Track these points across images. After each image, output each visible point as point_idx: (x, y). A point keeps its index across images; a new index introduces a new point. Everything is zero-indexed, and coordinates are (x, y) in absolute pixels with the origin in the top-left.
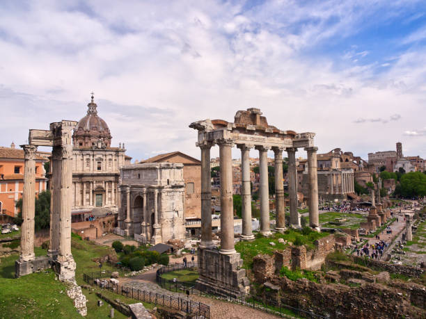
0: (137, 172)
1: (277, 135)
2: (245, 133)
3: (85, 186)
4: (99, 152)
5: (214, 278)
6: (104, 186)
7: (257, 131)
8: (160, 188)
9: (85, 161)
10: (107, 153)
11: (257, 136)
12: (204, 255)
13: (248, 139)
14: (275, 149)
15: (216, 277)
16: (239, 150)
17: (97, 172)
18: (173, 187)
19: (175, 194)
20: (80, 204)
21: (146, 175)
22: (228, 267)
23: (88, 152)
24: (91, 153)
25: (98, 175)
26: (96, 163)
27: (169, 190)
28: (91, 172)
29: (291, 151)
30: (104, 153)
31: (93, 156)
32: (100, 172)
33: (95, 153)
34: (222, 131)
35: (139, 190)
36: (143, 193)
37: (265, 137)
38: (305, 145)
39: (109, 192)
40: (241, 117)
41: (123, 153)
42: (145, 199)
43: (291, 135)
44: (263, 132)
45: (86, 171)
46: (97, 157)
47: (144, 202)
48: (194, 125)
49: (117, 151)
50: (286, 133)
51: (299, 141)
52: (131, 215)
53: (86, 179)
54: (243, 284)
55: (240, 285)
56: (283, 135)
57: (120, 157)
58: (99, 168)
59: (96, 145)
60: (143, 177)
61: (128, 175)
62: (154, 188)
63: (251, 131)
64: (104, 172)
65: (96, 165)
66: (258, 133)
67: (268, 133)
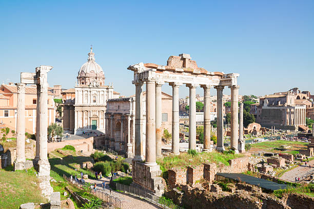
0: (118, 104)
1: (205, 76)
3: (84, 114)
4: (94, 89)
6: (98, 115)
7: (185, 72)
8: (132, 116)
9: (84, 96)
10: (101, 90)
12: (135, 165)
13: (178, 78)
14: (204, 87)
15: (142, 182)
17: (93, 104)
21: (123, 106)
22: (149, 175)
23: (86, 89)
24: (89, 90)
25: (94, 106)
26: (92, 97)
28: (89, 104)
29: (219, 88)
30: (98, 90)
32: (95, 104)
33: (92, 89)
34: (148, 72)
35: (118, 117)
36: (121, 120)
37: (194, 76)
38: (229, 84)
39: (101, 119)
40: (172, 60)
41: (112, 90)
42: (122, 124)
43: (219, 75)
44: (192, 73)
45: (85, 103)
46: (93, 93)
47: (122, 126)
48: (130, 68)
49: (108, 89)
50: (213, 74)
51: (225, 81)
52: (113, 136)
53: (85, 109)
54: (158, 188)
55: (156, 189)
56: (211, 75)
57: (110, 93)
58: (95, 101)
59: (92, 84)
60: (121, 108)
61: (112, 106)
62: (128, 116)
63: (180, 72)
64: (98, 104)
65: (93, 99)
66: (187, 74)
67: (196, 74)
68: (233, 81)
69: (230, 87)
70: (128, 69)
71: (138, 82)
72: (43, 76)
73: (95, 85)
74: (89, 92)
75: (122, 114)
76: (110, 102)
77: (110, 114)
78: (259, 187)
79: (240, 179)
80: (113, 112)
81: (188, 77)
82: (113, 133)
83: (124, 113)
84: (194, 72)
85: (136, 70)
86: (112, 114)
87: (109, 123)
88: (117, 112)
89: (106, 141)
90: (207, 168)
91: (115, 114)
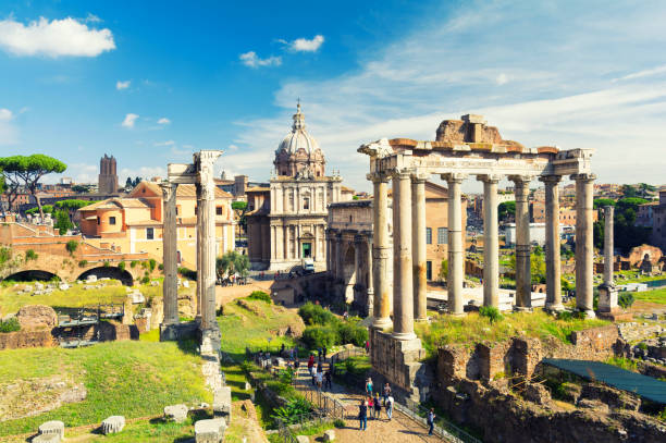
0: (349, 212)
1: (517, 157)
2: (453, 156)
3: (288, 231)
4: (304, 185)
6: (312, 233)
7: (474, 151)
9: (288, 197)
10: (317, 185)
11: (476, 159)
13: (459, 165)
14: (516, 179)
15: (388, 370)
17: (303, 212)
20: (282, 256)
21: (359, 217)
22: (400, 357)
23: (290, 185)
24: (295, 186)
25: (305, 217)
26: (301, 198)
28: (295, 213)
29: (550, 180)
30: (312, 185)
31: (298, 189)
32: (306, 212)
33: (300, 185)
34: (395, 157)
35: (350, 238)
36: (356, 243)
37: (493, 159)
38: (571, 170)
39: (320, 240)
40: (447, 130)
41: (339, 185)
42: (357, 251)
43: (549, 154)
44: (487, 153)
45: (289, 212)
46: (303, 191)
47: (356, 256)
49: (330, 182)
50: (535, 151)
51: (563, 165)
53: (288, 221)
56: (531, 155)
57: (334, 191)
58: (306, 207)
59: (301, 174)
60: (356, 220)
61: (338, 216)
64: (313, 212)
65: (303, 203)
66: (478, 154)
67: (498, 156)
68: (581, 166)
69: (573, 176)
70: (358, 151)
71: (377, 176)
72: (207, 169)
73: (306, 176)
74: (295, 191)
75: (356, 231)
76: (334, 208)
77: (335, 231)
78: (635, 395)
80: (340, 228)
81: (480, 161)
82: (341, 268)
83: (360, 229)
84: (493, 151)
85: (373, 153)
86: (339, 231)
87: (334, 248)
88: (349, 228)
89: (328, 284)
91: (344, 231)
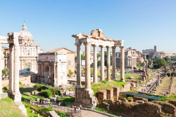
0: (46, 56)
1: (108, 41)
2: (95, 40)
3: (22, 62)
5: (82, 100)
6: (31, 62)
8: (57, 63)
9: (22, 51)
10: (32, 47)
12: (78, 91)
13: (97, 42)
14: (107, 47)
15: (83, 100)
16: (93, 47)
17: (27, 56)
18: (62, 62)
19: (63, 65)
21: (50, 57)
22: (88, 96)
23: (23, 47)
24: (25, 47)
26: (27, 51)
27: (60, 64)
28: (25, 56)
29: (114, 48)
32: (29, 56)
33: (27, 47)
35: (47, 64)
36: (49, 65)
37: (103, 41)
38: (119, 45)
39: (33, 64)
40: (94, 33)
41: (40, 48)
42: (50, 67)
43: (114, 41)
44: (103, 39)
45: (23, 55)
46: (27, 49)
47: (50, 69)
48: (74, 36)
49: (37, 47)
50: (112, 40)
51: (117, 44)
52: (43, 74)
53: (22, 59)
54: (94, 103)
55: (93, 103)
56: (111, 41)
57: (38, 49)
58: (29, 54)
59: (27, 44)
61: (42, 57)
62: (54, 63)
63: (98, 39)
64: (31, 56)
65: (27, 53)
66: (101, 40)
67: (105, 40)
68: (122, 44)
69: (120, 47)
70: (72, 36)
72: (16, 38)
73: (29, 45)
74: (25, 49)
75: (49, 62)
76: (41, 55)
77: (41, 62)
78: (146, 98)
79: (134, 95)
80: (43, 61)
81: (101, 41)
82: (43, 73)
83: (51, 61)
85: (77, 37)
86: (43, 62)
87: (40, 67)
88: (46, 61)
89: (38, 78)
90: (115, 90)
91: (45, 62)
